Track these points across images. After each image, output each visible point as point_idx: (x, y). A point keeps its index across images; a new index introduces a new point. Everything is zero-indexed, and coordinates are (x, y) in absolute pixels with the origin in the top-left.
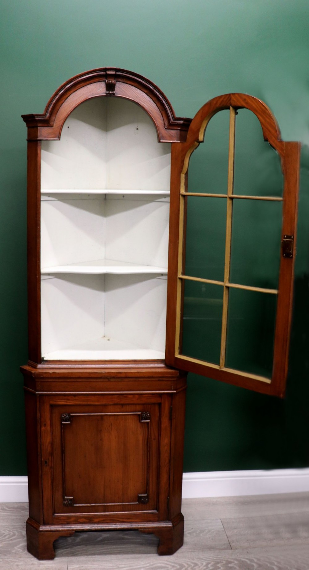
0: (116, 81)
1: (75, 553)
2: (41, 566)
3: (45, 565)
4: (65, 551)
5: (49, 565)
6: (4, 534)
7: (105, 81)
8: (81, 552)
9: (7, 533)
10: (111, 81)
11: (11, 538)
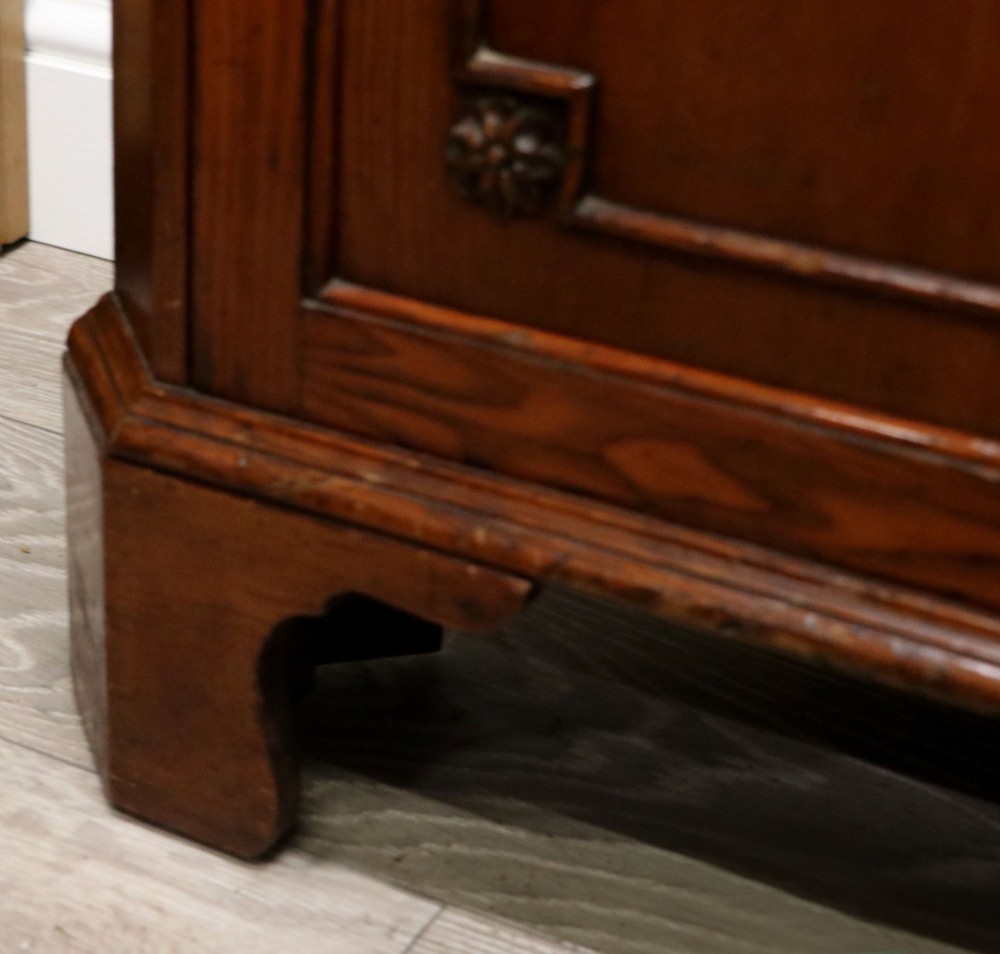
1: (552, 903)
2: (91, 869)
3: (136, 886)
4: (459, 836)
5: (169, 898)
6: (9, 487)
8: (626, 914)
9: (36, 496)
11: (32, 541)
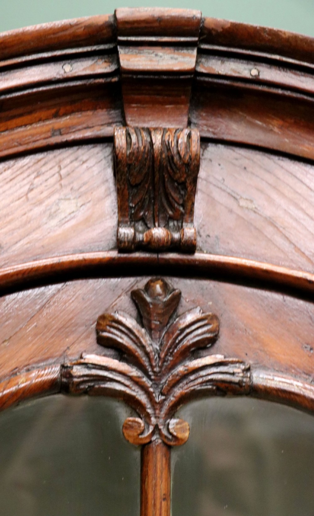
0: (205, 141)
7: (109, 140)
10: (157, 139)
